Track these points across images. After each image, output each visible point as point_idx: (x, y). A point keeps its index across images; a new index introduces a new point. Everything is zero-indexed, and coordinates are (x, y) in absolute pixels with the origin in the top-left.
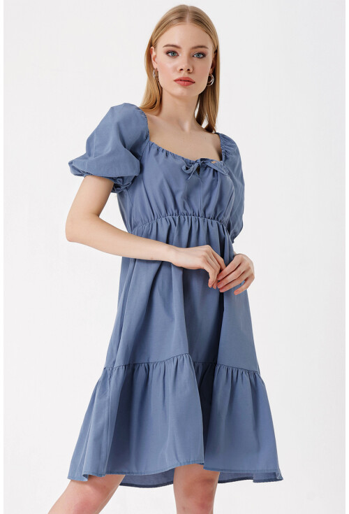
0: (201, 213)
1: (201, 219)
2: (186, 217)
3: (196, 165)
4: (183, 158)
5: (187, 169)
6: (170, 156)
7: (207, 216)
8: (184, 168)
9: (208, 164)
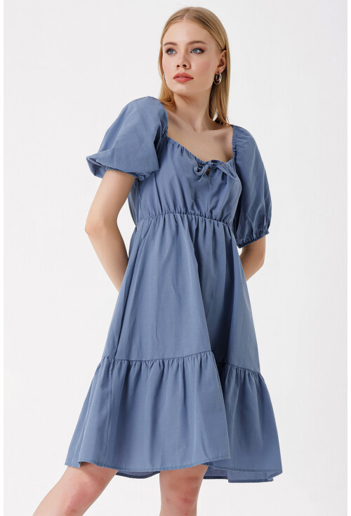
0: (208, 214)
1: (207, 220)
2: (194, 216)
3: (207, 166)
4: (196, 158)
5: (198, 171)
6: (185, 153)
7: (214, 217)
8: (196, 169)
9: (218, 167)
